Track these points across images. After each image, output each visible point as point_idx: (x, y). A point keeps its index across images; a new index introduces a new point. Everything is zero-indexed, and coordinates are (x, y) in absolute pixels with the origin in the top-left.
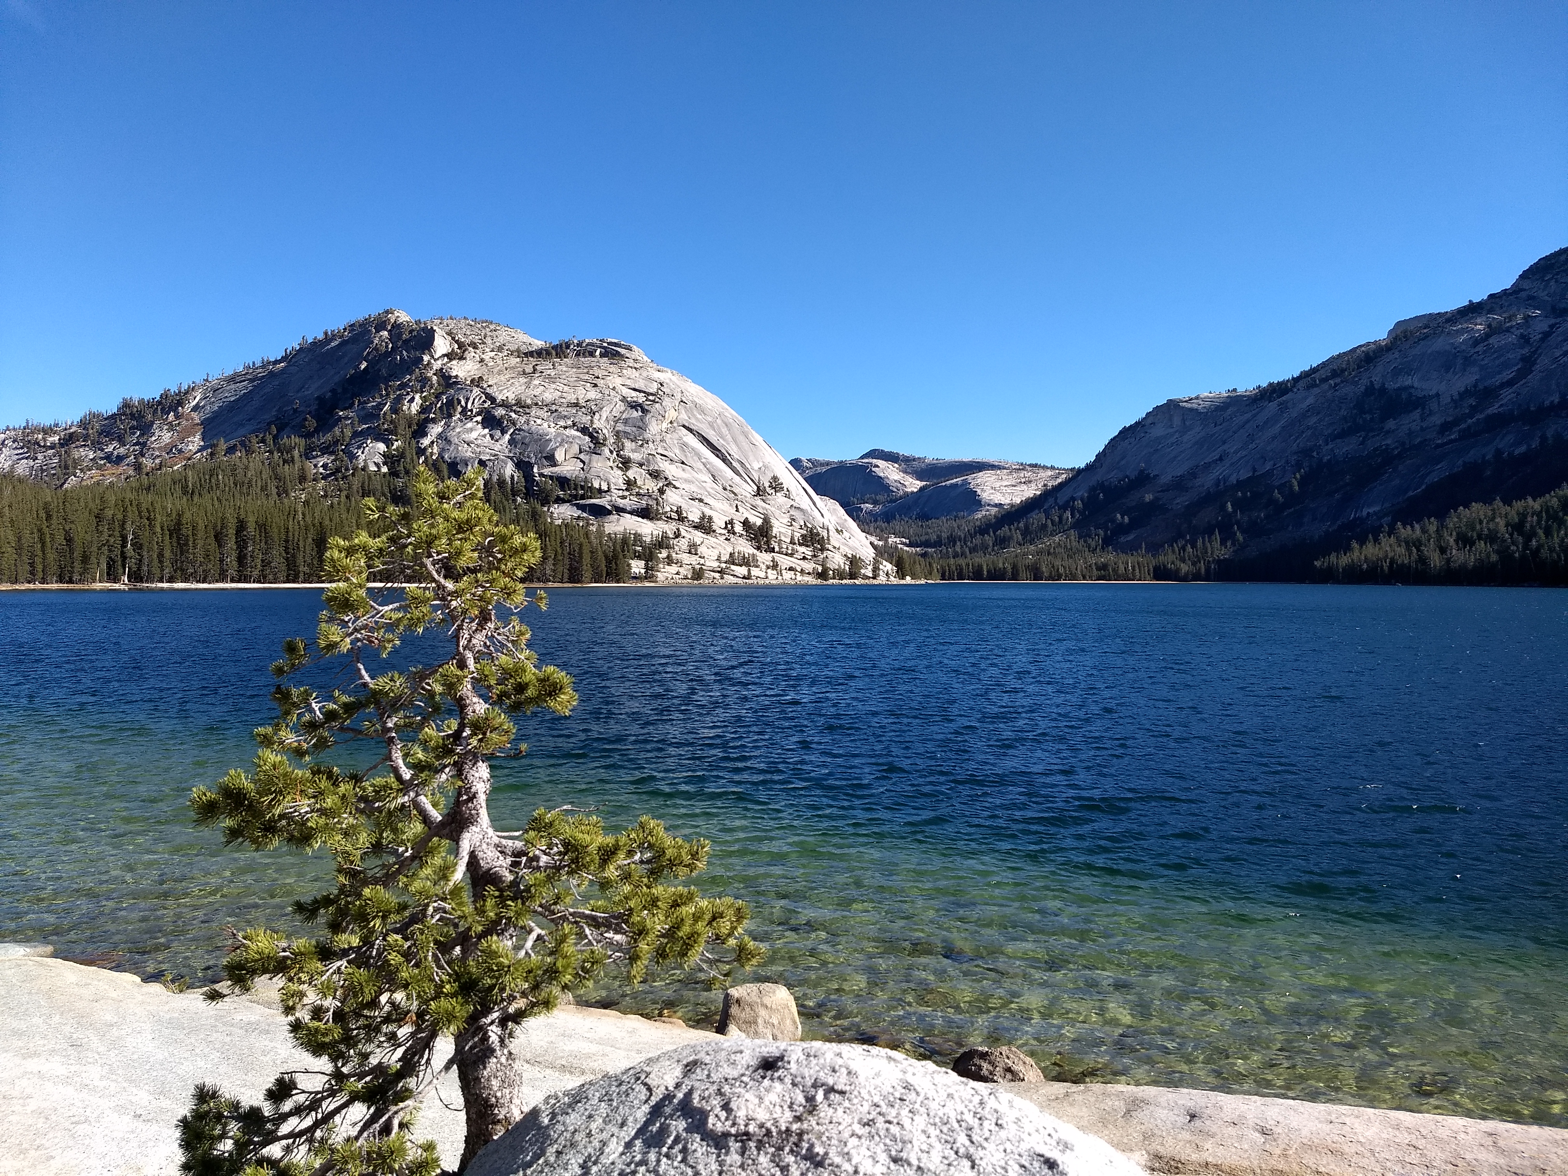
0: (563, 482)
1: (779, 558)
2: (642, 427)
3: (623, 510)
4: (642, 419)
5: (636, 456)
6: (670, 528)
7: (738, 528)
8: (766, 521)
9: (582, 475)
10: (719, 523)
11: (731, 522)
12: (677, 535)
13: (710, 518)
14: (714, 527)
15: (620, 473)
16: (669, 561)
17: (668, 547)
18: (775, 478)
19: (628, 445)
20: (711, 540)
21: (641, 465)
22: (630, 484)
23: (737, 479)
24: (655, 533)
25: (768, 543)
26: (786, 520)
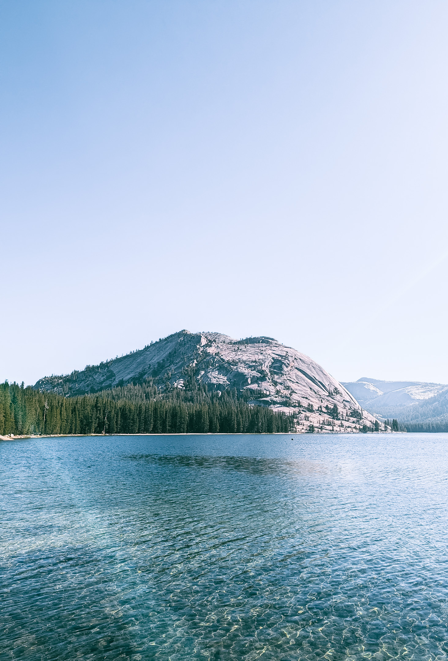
0: (252, 391)
1: (343, 422)
2: (281, 368)
3: (277, 403)
4: (281, 366)
5: (278, 381)
6: (297, 410)
7: (324, 410)
8: (335, 406)
9: (258, 388)
10: (316, 407)
11: (321, 407)
12: (299, 413)
13: (312, 405)
14: (314, 409)
15: (273, 387)
16: (298, 424)
17: (296, 418)
18: (336, 389)
19: (276, 377)
20: (313, 415)
21: (281, 384)
22: (278, 392)
23: (320, 389)
24: (291, 412)
25: (337, 416)
26: (342, 405)
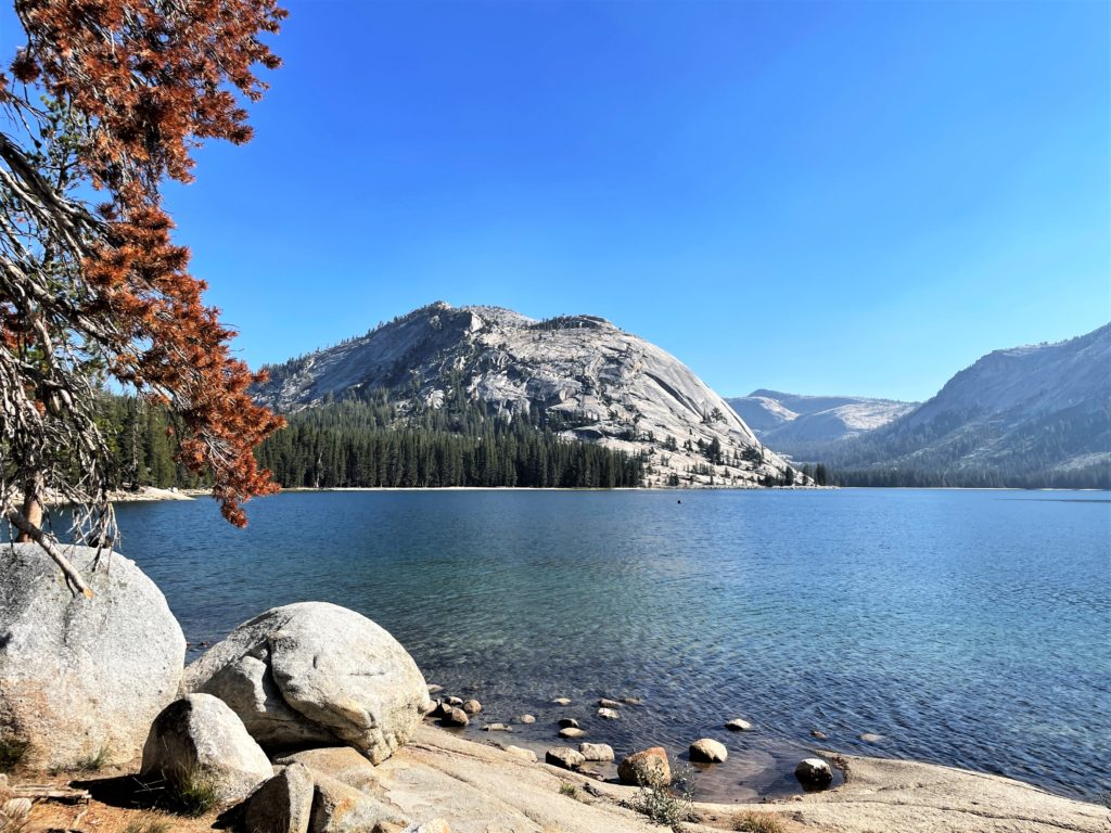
0: (566, 415)
1: (730, 469)
2: (618, 375)
3: (611, 434)
4: (618, 369)
5: (615, 396)
6: (647, 447)
7: (695, 447)
8: (715, 441)
9: (579, 409)
10: (680, 443)
11: (689, 442)
12: (652, 452)
13: (674, 440)
14: (677, 446)
15: (604, 407)
16: (650, 471)
17: (646, 461)
18: (716, 410)
19: (609, 388)
20: (676, 456)
21: (619, 401)
22: (613, 416)
23: (687, 411)
24: (636, 451)
25: (718, 458)
26: (727, 440)
